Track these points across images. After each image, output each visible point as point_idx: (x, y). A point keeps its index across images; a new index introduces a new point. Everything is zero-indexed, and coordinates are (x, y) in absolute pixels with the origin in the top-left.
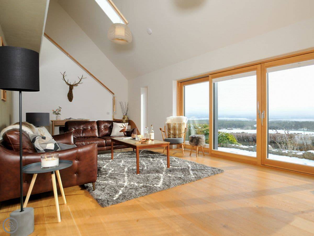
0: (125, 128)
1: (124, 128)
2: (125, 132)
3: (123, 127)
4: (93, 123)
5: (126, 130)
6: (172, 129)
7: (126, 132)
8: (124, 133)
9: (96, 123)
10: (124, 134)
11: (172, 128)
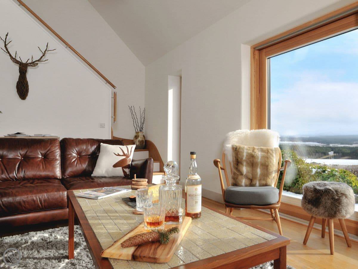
0: (127, 156)
1: (124, 157)
2: (126, 167)
3: (122, 154)
4: (51, 144)
5: (130, 163)
6: (245, 163)
7: (128, 167)
8: (125, 169)
9: (58, 144)
10: (124, 171)
11: (244, 158)
